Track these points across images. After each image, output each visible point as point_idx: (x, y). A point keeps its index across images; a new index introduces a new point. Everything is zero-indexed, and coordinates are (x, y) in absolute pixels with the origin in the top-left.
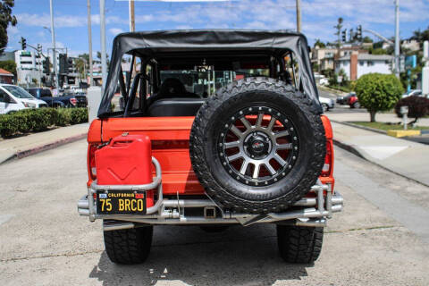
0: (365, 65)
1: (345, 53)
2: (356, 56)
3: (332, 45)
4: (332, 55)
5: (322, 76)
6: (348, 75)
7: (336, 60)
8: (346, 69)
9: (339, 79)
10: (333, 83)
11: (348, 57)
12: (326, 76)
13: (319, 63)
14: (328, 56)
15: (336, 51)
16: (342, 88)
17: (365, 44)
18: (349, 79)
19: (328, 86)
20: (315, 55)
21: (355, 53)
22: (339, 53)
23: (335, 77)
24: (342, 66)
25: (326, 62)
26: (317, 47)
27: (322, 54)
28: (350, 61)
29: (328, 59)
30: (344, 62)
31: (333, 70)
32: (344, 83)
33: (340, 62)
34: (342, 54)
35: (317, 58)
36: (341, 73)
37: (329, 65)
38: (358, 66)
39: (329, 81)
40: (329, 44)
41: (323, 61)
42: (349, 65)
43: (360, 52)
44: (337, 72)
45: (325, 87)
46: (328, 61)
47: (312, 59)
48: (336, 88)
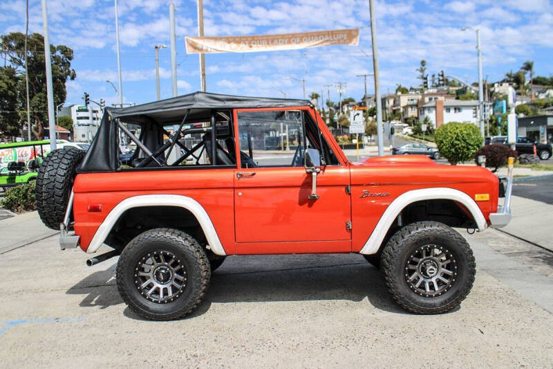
0: (452, 111)
1: (430, 99)
2: (441, 102)
3: (415, 90)
4: (415, 102)
5: (406, 125)
6: (434, 123)
7: (420, 107)
8: (431, 116)
9: (424, 128)
10: (417, 132)
11: (433, 104)
12: (410, 125)
13: (402, 110)
14: (411, 103)
15: (420, 97)
16: (428, 138)
17: (451, 88)
18: (435, 127)
19: (411, 136)
20: (397, 103)
21: (441, 98)
22: (423, 98)
23: (419, 126)
24: (426, 112)
25: (410, 109)
26: (399, 93)
27: (404, 101)
28: (435, 107)
29: (412, 106)
30: (429, 108)
31: (417, 118)
32: (430, 131)
33: (424, 108)
34: (427, 99)
35: (399, 105)
36: (426, 121)
37: (412, 113)
38: (445, 112)
39: (413, 130)
40: (412, 89)
41: (406, 108)
42: (434, 112)
43: (446, 97)
44: (422, 119)
45: (409, 137)
46: (412, 108)
47: (394, 106)
48: (421, 137)
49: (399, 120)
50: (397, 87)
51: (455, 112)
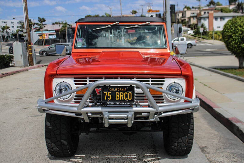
0: (219, 20)
1: (205, 13)
2: (212, 14)
3: (195, 8)
4: (195, 15)
5: (189, 29)
6: (207, 27)
7: (199, 18)
8: (206, 23)
9: (201, 30)
10: (197, 33)
11: (207, 15)
12: (192, 29)
13: (187, 20)
14: (193, 15)
15: (198, 12)
16: (203, 37)
17: (217, 7)
18: (208, 30)
19: (193, 36)
20: (184, 15)
21: (210, 12)
22: (200, 13)
23: (198, 29)
24: (203, 21)
25: (192, 19)
26: (185, 9)
27: (188, 14)
28: (208, 17)
29: (193, 17)
30: (204, 18)
31: (197, 25)
32: (205, 33)
33: (201, 18)
34: (202, 13)
35: (185, 17)
36: (202, 26)
37: (193, 21)
38: (214, 20)
39: (194, 32)
40: (193, 8)
41: (189, 18)
42: (207, 20)
43: (214, 12)
44: (199, 25)
45: (192, 37)
46: (193, 18)
47: (182, 18)
48: (199, 36)
49: (185, 26)
50: (184, 7)
51: (221, 20)
